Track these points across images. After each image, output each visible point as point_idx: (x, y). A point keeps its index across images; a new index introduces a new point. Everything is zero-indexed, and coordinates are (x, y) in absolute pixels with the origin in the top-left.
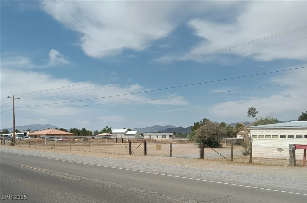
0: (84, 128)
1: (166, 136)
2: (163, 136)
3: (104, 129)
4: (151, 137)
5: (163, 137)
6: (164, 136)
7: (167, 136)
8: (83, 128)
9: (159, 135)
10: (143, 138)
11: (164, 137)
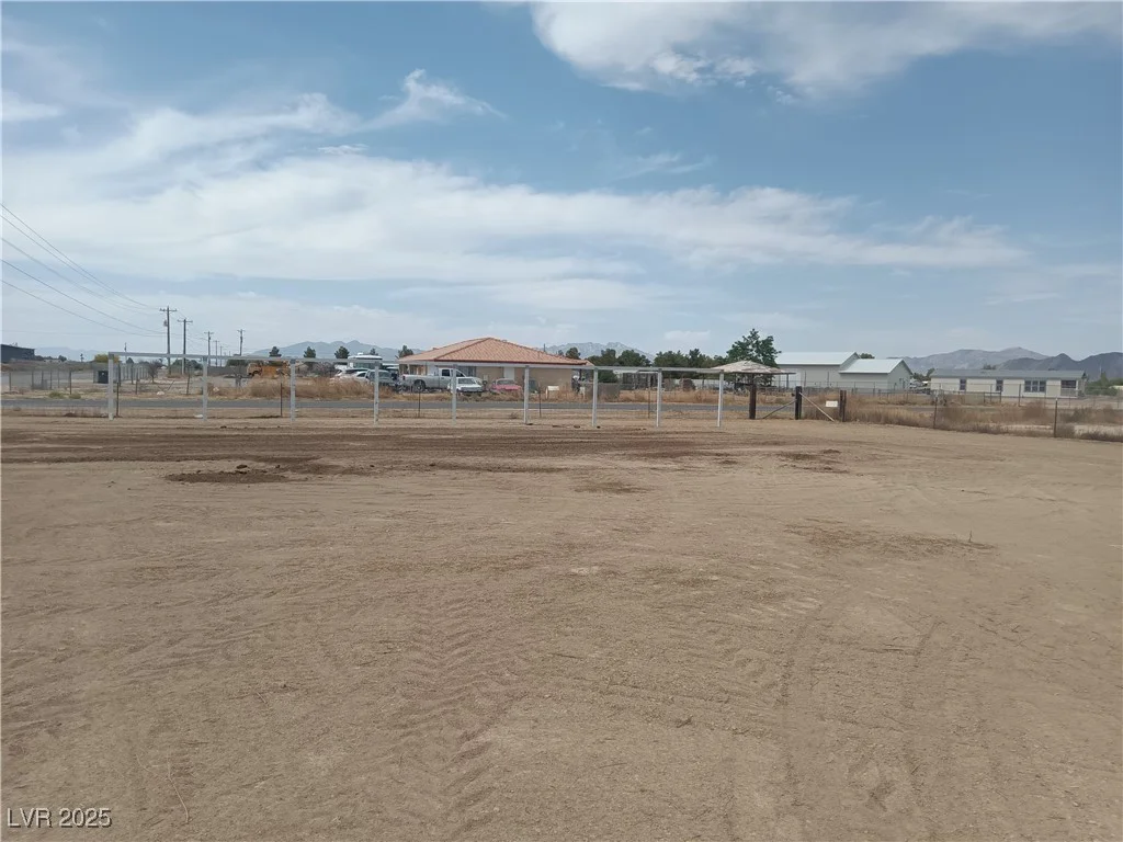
0: (697, 351)
1: (1043, 383)
2: (1027, 383)
3: (740, 343)
4: (969, 388)
5: (1027, 389)
6: (1035, 383)
7: (1048, 383)
8: (693, 349)
9: (1008, 378)
10: (929, 391)
11: (1035, 390)
